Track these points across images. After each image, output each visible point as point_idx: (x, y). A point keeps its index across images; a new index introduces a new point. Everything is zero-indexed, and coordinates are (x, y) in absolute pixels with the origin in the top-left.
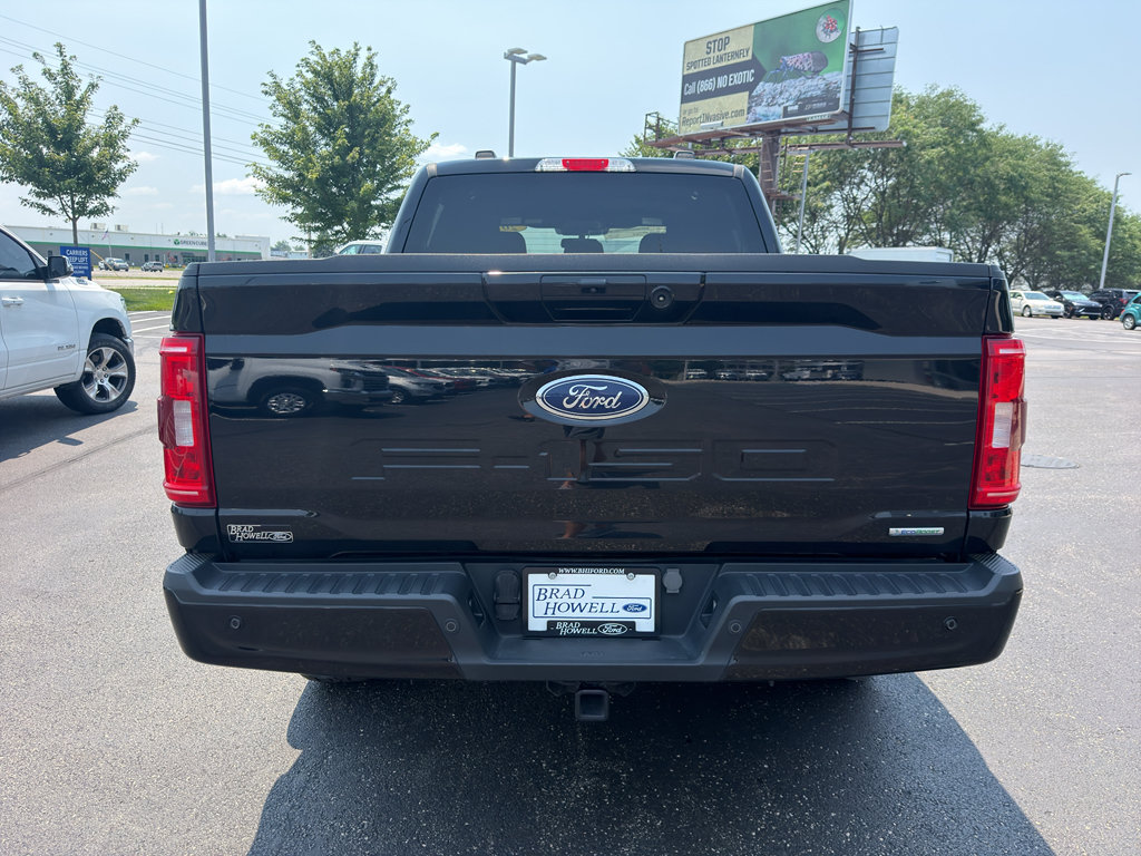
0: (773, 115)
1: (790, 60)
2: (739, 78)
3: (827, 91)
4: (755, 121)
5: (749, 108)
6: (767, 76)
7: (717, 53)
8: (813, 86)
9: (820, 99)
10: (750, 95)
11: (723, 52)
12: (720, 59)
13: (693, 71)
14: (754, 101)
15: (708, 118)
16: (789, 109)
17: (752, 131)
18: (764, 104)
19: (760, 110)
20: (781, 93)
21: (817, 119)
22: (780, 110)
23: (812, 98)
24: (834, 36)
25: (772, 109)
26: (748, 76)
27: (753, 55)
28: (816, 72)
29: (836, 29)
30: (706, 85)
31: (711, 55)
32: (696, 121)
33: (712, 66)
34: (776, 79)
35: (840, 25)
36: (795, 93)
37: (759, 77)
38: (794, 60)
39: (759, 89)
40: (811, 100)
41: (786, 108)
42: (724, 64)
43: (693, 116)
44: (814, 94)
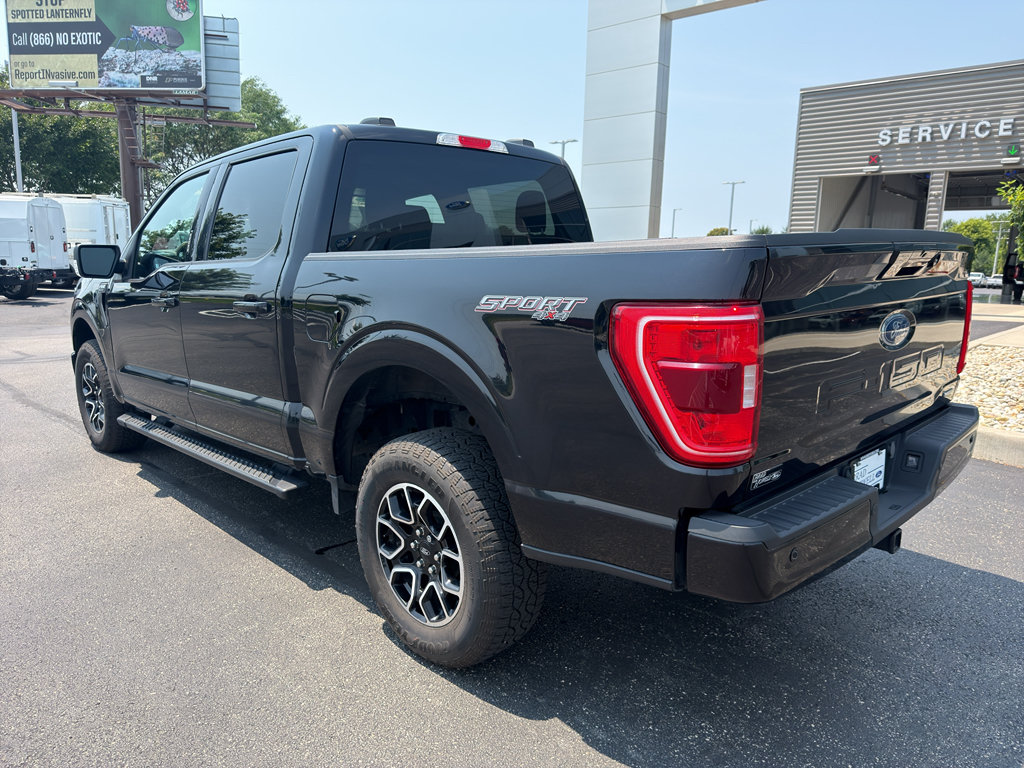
0: (132, 82)
1: (142, 30)
2: (82, 38)
3: (187, 67)
4: (109, 85)
5: (101, 73)
6: (117, 42)
7: (50, 7)
8: (173, 60)
9: (180, 74)
10: (99, 59)
11: (58, 7)
12: (56, 14)
13: (19, 20)
14: (105, 65)
15: (49, 74)
16: (148, 79)
17: (109, 96)
18: (117, 69)
19: (114, 75)
20: (136, 62)
21: (180, 93)
22: (138, 79)
23: (170, 71)
24: (186, 16)
25: (129, 76)
26: (95, 38)
27: (97, 17)
28: (172, 48)
29: (187, 10)
30: (40, 39)
31: (44, 7)
32: (33, 76)
33: (45, 20)
34: (128, 47)
35: (191, 6)
36: (152, 64)
37: (108, 40)
38: (146, 32)
39: (110, 52)
40: (170, 73)
41: (143, 78)
42: (61, 20)
43: (28, 69)
44: (174, 68)
